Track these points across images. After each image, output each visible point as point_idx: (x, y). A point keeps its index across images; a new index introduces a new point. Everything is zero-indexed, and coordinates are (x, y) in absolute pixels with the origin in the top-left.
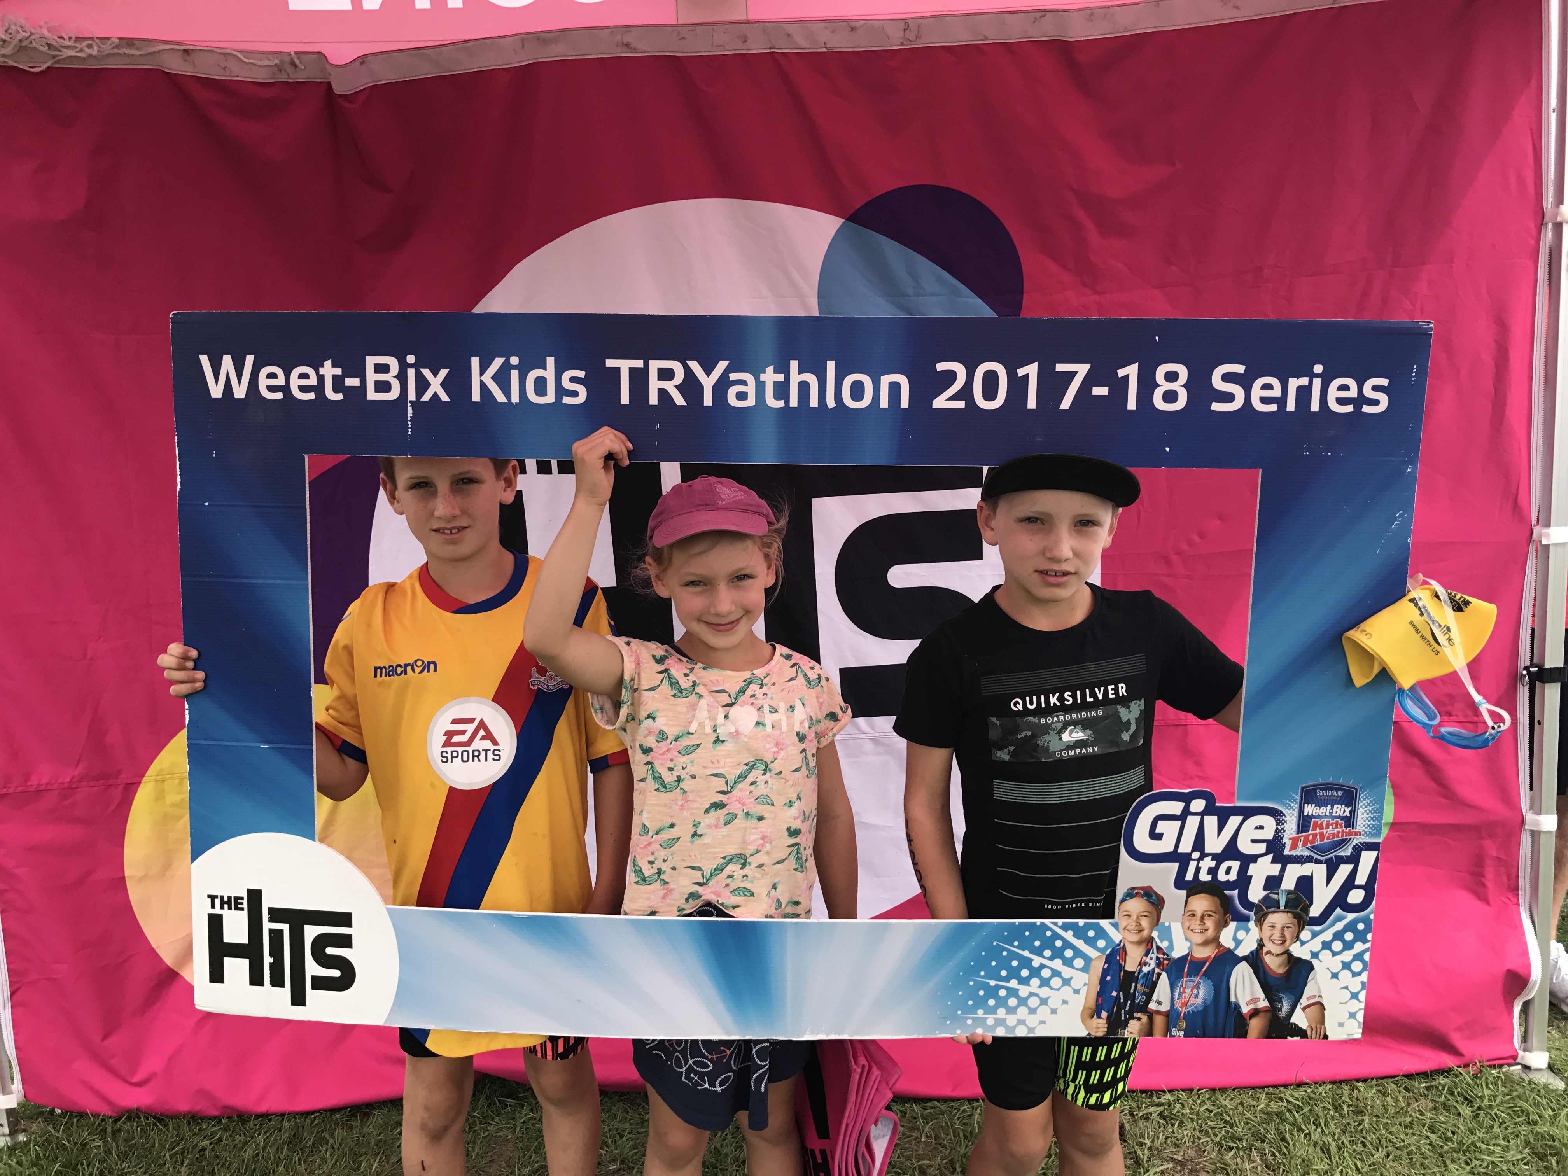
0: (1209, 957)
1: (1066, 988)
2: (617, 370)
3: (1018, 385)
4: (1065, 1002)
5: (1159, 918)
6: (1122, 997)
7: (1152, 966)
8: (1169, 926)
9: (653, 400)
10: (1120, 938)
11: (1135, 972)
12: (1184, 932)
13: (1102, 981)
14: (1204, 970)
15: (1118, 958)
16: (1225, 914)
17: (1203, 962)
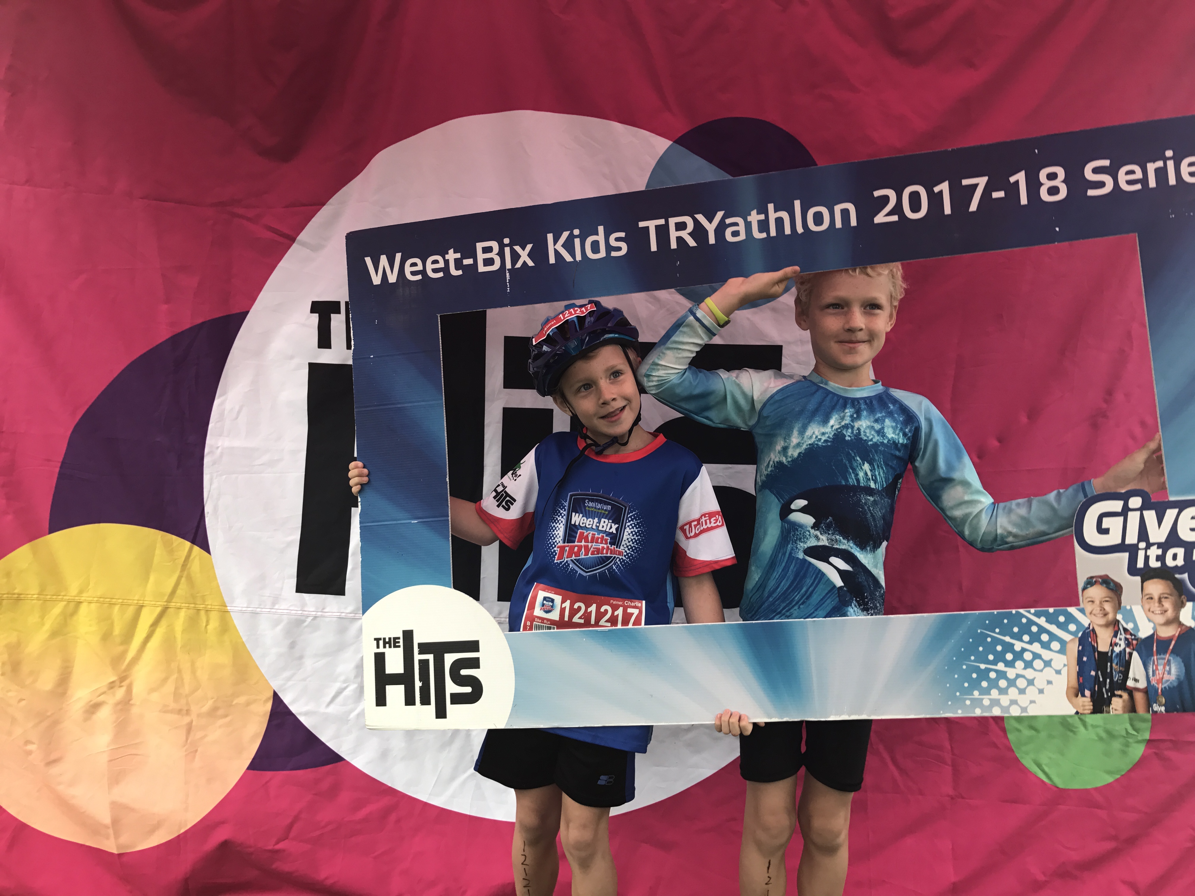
0: (1174, 635)
1: (1047, 669)
2: (648, 228)
3: (936, 200)
4: (1049, 682)
5: (1120, 603)
6: (1101, 677)
7: (1123, 646)
8: (1131, 610)
9: (674, 245)
10: (1089, 622)
11: (1107, 653)
12: (1146, 614)
13: (1080, 662)
14: (1171, 647)
15: (1090, 640)
16: (1180, 596)
17: (1169, 640)
